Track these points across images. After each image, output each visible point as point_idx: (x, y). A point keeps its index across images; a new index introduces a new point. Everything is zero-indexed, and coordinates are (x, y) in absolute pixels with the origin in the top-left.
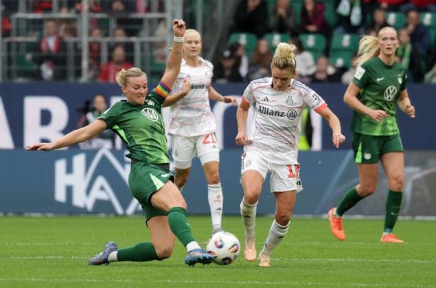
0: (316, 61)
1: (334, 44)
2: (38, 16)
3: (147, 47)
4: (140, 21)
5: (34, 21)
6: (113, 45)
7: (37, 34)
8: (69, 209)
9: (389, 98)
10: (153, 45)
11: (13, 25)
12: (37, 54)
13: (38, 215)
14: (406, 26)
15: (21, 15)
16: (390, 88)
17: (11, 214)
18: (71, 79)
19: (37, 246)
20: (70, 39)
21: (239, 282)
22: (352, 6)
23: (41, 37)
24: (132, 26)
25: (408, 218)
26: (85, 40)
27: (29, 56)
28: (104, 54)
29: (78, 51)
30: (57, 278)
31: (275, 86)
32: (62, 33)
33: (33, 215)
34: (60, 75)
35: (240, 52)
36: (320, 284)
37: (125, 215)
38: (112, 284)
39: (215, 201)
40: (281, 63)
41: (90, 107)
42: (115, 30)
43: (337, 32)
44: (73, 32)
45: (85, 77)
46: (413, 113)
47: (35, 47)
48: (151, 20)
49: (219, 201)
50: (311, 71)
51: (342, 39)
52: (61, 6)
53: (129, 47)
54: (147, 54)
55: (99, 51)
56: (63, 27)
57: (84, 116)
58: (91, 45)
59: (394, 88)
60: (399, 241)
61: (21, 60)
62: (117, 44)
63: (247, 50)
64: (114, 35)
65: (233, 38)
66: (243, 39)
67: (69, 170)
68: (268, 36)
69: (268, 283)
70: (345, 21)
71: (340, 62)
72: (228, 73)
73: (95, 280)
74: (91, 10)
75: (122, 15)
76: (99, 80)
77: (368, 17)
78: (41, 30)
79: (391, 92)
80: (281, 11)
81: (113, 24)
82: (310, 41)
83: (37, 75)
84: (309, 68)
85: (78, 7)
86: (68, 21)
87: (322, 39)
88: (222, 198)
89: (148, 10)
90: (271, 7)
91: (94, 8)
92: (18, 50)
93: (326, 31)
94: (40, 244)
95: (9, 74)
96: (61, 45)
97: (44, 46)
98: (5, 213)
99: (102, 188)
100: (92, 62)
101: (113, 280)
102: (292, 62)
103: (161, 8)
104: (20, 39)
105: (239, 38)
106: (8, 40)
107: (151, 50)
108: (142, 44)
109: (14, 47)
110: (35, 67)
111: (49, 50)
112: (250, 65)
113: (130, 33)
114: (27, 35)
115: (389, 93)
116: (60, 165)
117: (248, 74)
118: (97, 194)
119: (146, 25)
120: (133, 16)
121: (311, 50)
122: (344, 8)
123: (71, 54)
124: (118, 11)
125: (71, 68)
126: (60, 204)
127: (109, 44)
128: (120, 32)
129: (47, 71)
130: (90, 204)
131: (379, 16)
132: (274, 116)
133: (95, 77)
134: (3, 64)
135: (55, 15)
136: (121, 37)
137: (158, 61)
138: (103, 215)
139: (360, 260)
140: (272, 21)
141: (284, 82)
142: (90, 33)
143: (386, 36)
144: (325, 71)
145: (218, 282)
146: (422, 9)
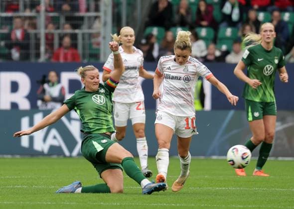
0: (207, 47)
1: (220, 35)
2: (9, 14)
3: (86, 37)
4: (82, 18)
5: (6, 18)
6: (62, 35)
7: (8, 27)
8: (31, 152)
9: (267, 74)
10: (91, 36)
12: (9, 42)
13: (9, 156)
14: (271, 21)
16: (268, 66)
18: (33, 60)
19: (9, 179)
20: (32, 31)
21: (152, 204)
22: (233, 7)
23: (11, 30)
24: (76, 22)
25: (272, 159)
26: (42, 32)
27: (2, 43)
28: (56, 41)
29: (38, 40)
30: (23, 201)
32: (26, 26)
33: (5, 156)
34: (25, 57)
35: (153, 40)
36: (210, 205)
37: (71, 157)
38: (61, 206)
39: (142, 150)
40: (182, 46)
41: (46, 79)
42: (64, 24)
43: (222, 26)
44: (34, 26)
45: (43, 58)
47: (7, 37)
48: (89, 18)
49: (145, 149)
50: (204, 54)
51: (226, 31)
52: (25, 7)
53: (74, 37)
54: (87, 41)
55: (53, 39)
56: (27, 22)
57: (41, 86)
58: (47, 35)
59: (271, 66)
60: (266, 175)
62: (66, 35)
63: (158, 38)
64: (64, 28)
65: (148, 30)
66: (155, 31)
67: (31, 124)
68: (173, 29)
69: (173, 205)
70: (228, 18)
71: (224, 48)
73: (49, 203)
74: (47, 11)
75: (69, 14)
76: (53, 60)
77: (245, 16)
78: (11, 24)
79: (269, 69)
80: (183, 11)
81: (62, 20)
82: (203, 32)
83: (9, 57)
84: (202, 51)
85: (38, 8)
86: (30, 18)
87: (212, 31)
88: (147, 147)
89: (88, 10)
90: (175, 8)
91: (49, 9)
93: (214, 25)
94: (10, 177)
96: (26, 35)
97: (13, 37)
99: (55, 137)
100: (48, 48)
101: (62, 203)
102: (189, 44)
103: (97, 9)
105: (152, 30)
107: (90, 39)
108: (83, 34)
110: (6, 51)
111: (17, 39)
112: (160, 50)
113: (75, 27)
115: (267, 70)
116: (25, 121)
117: (159, 56)
118: (51, 141)
119: (86, 21)
120: (77, 14)
121: (203, 39)
122: (227, 9)
123: (33, 42)
124: (66, 11)
125: (32, 51)
126: (24, 148)
127: (59, 34)
128: (67, 26)
129: (16, 54)
130: (46, 149)
131: (252, 14)
133: (50, 58)
135: (21, 14)
136: (68, 30)
137: (95, 46)
138: (55, 157)
139: (238, 188)
140: (176, 18)
142: (46, 27)
143: (266, 29)
144: (213, 54)
145: (138, 204)
146: (283, 10)
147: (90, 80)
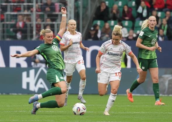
0: (128, 32)
1: (136, 25)
2: (15, 13)
4: (57, 15)
5: (13, 15)
7: (15, 20)
8: (28, 92)
11: (5, 17)
12: (15, 29)
13: (16, 94)
14: (165, 17)
15: (8, 13)
16: (154, 39)
17: (4, 94)
18: (29, 39)
19: (15, 107)
20: (28, 23)
22: (143, 9)
23: (17, 22)
24: (54, 18)
26: (34, 23)
27: (11, 30)
29: (32, 28)
30: (23, 120)
31: (113, 43)
32: (25, 20)
33: (13, 94)
34: (24, 37)
35: (98, 28)
40: (115, 33)
42: (46, 19)
43: (137, 20)
45: (35, 38)
46: (161, 50)
47: (14, 26)
51: (139, 22)
52: (24, 9)
53: (52, 26)
55: (40, 27)
58: (37, 25)
59: (155, 39)
61: (8, 31)
62: (48, 25)
63: (100, 27)
64: (46, 21)
65: (95, 22)
66: (99, 23)
67: (28, 76)
68: (109, 22)
70: (140, 15)
71: (138, 32)
72: (93, 36)
73: (39, 121)
74: (37, 11)
75: (49, 13)
76: (40, 39)
78: (16, 19)
79: (154, 41)
80: (114, 11)
81: (46, 17)
82: (126, 23)
83: (15, 37)
84: (126, 34)
85: (32, 9)
86: (27, 15)
87: (131, 23)
89: (60, 11)
90: (110, 10)
91: (38, 10)
92: (7, 27)
93: (133, 19)
94: (16, 106)
95: (3, 37)
96: (25, 25)
98: (2, 93)
99: (41, 83)
100: (37, 32)
101: (46, 121)
102: (120, 33)
104: (8, 23)
105: (97, 22)
106: (3, 23)
108: (58, 24)
109: (5, 26)
110: (14, 34)
111: (20, 27)
112: (102, 33)
113: (53, 20)
114: (11, 21)
115: (153, 41)
116: (24, 74)
117: (101, 37)
118: (39, 85)
119: (59, 17)
122: (140, 10)
123: (29, 29)
124: (48, 11)
125: (29, 34)
126: (24, 90)
127: (44, 24)
128: (48, 20)
129: (19, 36)
130: (36, 90)
131: (154, 13)
132: (115, 56)
133: (38, 38)
134: (1, 33)
135: (22, 13)
136: (49, 22)
140: (111, 15)
141: (117, 41)
142: (36, 20)
144: (132, 36)
147: (47, 38)
